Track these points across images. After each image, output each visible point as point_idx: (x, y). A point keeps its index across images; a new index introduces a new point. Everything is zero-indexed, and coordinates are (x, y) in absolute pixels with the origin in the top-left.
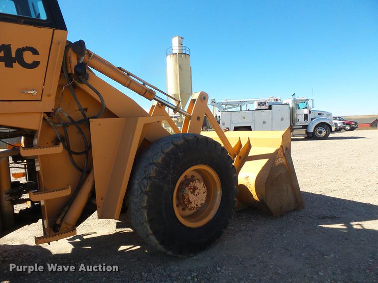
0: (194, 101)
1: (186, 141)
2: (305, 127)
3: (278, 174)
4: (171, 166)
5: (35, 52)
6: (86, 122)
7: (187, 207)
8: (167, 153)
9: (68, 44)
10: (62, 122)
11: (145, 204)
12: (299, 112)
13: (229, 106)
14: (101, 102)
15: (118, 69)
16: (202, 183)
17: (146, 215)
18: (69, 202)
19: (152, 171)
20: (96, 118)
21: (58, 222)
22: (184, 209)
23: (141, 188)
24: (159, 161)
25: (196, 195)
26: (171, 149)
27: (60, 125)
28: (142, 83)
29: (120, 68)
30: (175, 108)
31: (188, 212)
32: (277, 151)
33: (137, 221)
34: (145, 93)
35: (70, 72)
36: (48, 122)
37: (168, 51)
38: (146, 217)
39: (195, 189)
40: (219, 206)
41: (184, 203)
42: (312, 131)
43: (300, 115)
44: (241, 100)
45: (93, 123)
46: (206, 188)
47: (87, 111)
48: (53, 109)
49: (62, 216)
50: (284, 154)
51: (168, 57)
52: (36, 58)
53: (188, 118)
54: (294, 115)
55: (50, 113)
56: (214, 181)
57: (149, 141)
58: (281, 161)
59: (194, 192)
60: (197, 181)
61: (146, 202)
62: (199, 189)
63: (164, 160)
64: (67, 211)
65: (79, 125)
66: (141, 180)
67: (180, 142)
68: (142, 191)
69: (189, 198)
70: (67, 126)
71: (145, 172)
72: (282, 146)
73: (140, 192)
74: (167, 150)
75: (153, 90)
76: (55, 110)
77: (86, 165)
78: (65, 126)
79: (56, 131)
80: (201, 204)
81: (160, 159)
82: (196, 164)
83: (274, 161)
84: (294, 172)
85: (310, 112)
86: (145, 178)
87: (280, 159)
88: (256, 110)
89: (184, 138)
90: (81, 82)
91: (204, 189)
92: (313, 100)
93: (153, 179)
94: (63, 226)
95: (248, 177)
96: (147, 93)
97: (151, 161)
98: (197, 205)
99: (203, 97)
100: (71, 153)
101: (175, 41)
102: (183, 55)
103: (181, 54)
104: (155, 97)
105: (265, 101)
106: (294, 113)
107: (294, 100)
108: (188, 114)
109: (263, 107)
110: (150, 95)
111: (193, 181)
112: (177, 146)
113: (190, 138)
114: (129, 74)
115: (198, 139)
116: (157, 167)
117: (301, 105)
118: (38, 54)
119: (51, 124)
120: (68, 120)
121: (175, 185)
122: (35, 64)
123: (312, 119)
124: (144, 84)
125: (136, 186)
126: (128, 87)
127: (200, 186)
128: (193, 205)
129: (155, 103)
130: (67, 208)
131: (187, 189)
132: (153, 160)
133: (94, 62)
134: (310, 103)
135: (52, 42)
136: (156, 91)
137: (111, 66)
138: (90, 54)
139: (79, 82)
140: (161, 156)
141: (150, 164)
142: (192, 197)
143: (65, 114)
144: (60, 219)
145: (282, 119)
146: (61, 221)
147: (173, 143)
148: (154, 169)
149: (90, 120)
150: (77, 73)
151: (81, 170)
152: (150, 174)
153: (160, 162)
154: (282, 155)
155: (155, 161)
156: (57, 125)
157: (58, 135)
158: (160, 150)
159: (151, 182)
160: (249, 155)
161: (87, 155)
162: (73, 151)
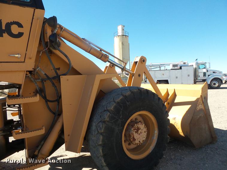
0: (136, 63)
1: (132, 92)
2: (204, 81)
3: (198, 117)
4: (121, 112)
5: (20, 25)
6: (57, 78)
7: (132, 143)
8: (118, 102)
9: (45, 20)
10: (41, 78)
11: (101, 143)
12: (200, 71)
13: (152, 67)
14: (68, 63)
15: (82, 39)
16: (144, 125)
17: (101, 151)
18: (44, 138)
19: (106, 116)
20: (65, 75)
21: (36, 153)
22: (129, 144)
23: (97, 129)
24: (111, 109)
25: (139, 134)
26: (121, 99)
27: (40, 80)
28: (99, 50)
29: (84, 39)
30: (123, 68)
31: (132, 146)
32: (198, 100)
33: (94, 154)
34: (101, 57)
35: (46, 41)
36: (30, 78)
37: (115, 34)
38: (102, 153)
39: (138, 129)
40: (156, 142)
41: (130, 140)
42: (209, 83)
43: (201, 73)
44: (161, 64)
45: (63, 79)
46: (146, 128)
47: (59, 70)
48: (33, 69)
49: (39, 148)
50: (203, 102)
51: (115, 37)
52: (21, 30)
53: (132, 75)
54: (196, 73)
55: (32, 71)
56: (153, 123)
57: (104, 92)
58: (201, 107)
59: (138, 132)
60: (140, 123)
61: (101, 141)
62: (141, 129)
63: (115, 107)
64: (43, 145)
65: (52, 80)
66: (97, 122)
67: (128, 93)
68: (98, 132)
69: (134, 136)
70: (45, 81)
71: (100, 116)
72: (201, 96)
73: (96, 132)
74: (118, 100)
75: (107, 54)
76: (34, 69)
77: (57, 110)
78: (43, 81)
79: (36, 84)
80: (143, 141)
81: (113, 107)
82: (140, 111)
83: (196, 107)
84: (210, 115)
85: (207, 71)
86: (100, 121)
87: (200, 106)
88: (171, 69)
89: (130, 91)
90: (55, 48)
91: (145, 130)
92: (209, 63)
93: (107, 123)
94: (40, 156)
95: (175, 118)
96: (102, 57)
97: (106, 108)
98: (140, 142)
99: (143, 60)
100: (47, 101)
101: (120, 28)
102: (124, 36)
103: (123, 35)
104: (109, 60)
105: (177, 64)
106: (196, 71)
107: (197, 64)
108: (132, 72)
109: (176, 68)
110: (105, 58)
111: (137, 123)
112: (125, 97)
113: (135, 90)
114: (90, 43)
115: (141, 91)
116: (110, 113)
117: (201, 67)
118: (22, 27)
119: (32, 79)
120: (45, 77)
121: (124, 126)
122: (20, 35)
123: (209, 76)
124: (101, 50)
125: (94, 128)
126: (89, 52)
127: (142, 127)
128: (137, 142)
129: (108, 64)
130: (43, 142)
131: (132, 129)
132: (107, 108)
133: (64, 34)
134: (207, 65)
135: (33, 18)
136: (109, 55)
137: (77, 37)
138: (61, 28)
139: (53, 49)
140: (113, 105)
141: (105, 111)
142: (136, 136)
143: (42, 72)
144: (37, 151)
145: (189, 76)
146: (39, 152)
147: (122, 95)
148: (108, 115)
149: (61, 76)
150: (51, 41)
151: (54, 113)
152: (105, 119)
153: (113, 110)
154: (202, 102)
155: (109, 109)
156: (38, 80)
157: (37, 88)
158: (112, 100)
159: (106, 125)
160: (175, 102)
161: (59, 103)
162: (48, 99)
